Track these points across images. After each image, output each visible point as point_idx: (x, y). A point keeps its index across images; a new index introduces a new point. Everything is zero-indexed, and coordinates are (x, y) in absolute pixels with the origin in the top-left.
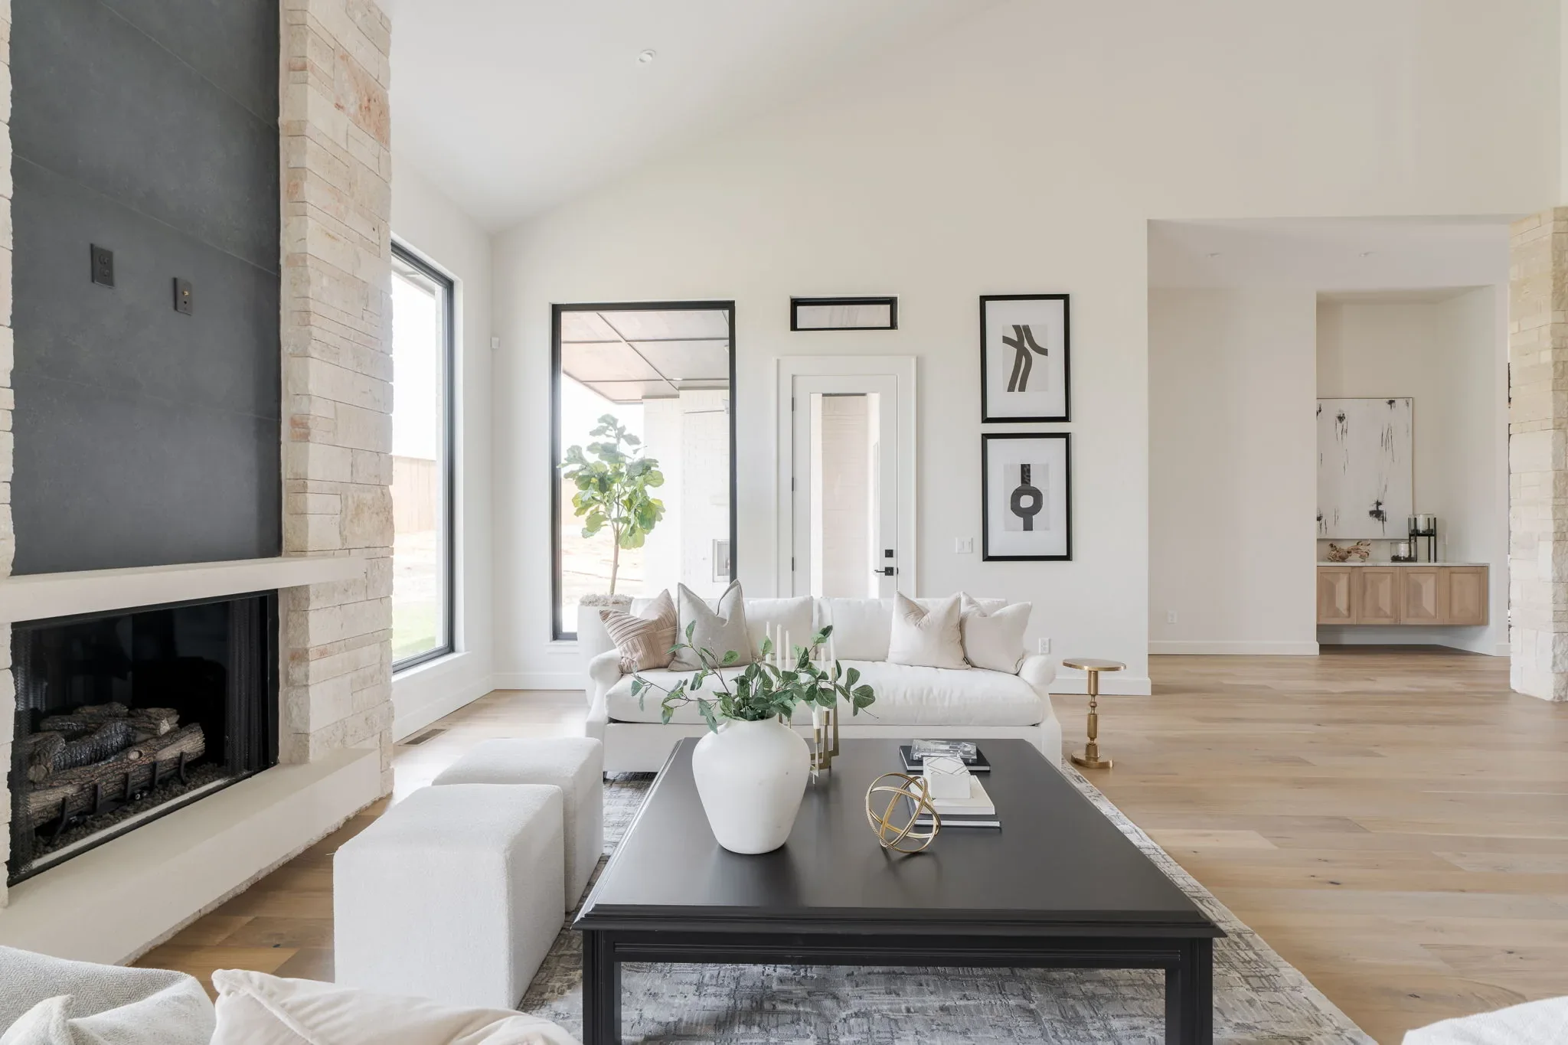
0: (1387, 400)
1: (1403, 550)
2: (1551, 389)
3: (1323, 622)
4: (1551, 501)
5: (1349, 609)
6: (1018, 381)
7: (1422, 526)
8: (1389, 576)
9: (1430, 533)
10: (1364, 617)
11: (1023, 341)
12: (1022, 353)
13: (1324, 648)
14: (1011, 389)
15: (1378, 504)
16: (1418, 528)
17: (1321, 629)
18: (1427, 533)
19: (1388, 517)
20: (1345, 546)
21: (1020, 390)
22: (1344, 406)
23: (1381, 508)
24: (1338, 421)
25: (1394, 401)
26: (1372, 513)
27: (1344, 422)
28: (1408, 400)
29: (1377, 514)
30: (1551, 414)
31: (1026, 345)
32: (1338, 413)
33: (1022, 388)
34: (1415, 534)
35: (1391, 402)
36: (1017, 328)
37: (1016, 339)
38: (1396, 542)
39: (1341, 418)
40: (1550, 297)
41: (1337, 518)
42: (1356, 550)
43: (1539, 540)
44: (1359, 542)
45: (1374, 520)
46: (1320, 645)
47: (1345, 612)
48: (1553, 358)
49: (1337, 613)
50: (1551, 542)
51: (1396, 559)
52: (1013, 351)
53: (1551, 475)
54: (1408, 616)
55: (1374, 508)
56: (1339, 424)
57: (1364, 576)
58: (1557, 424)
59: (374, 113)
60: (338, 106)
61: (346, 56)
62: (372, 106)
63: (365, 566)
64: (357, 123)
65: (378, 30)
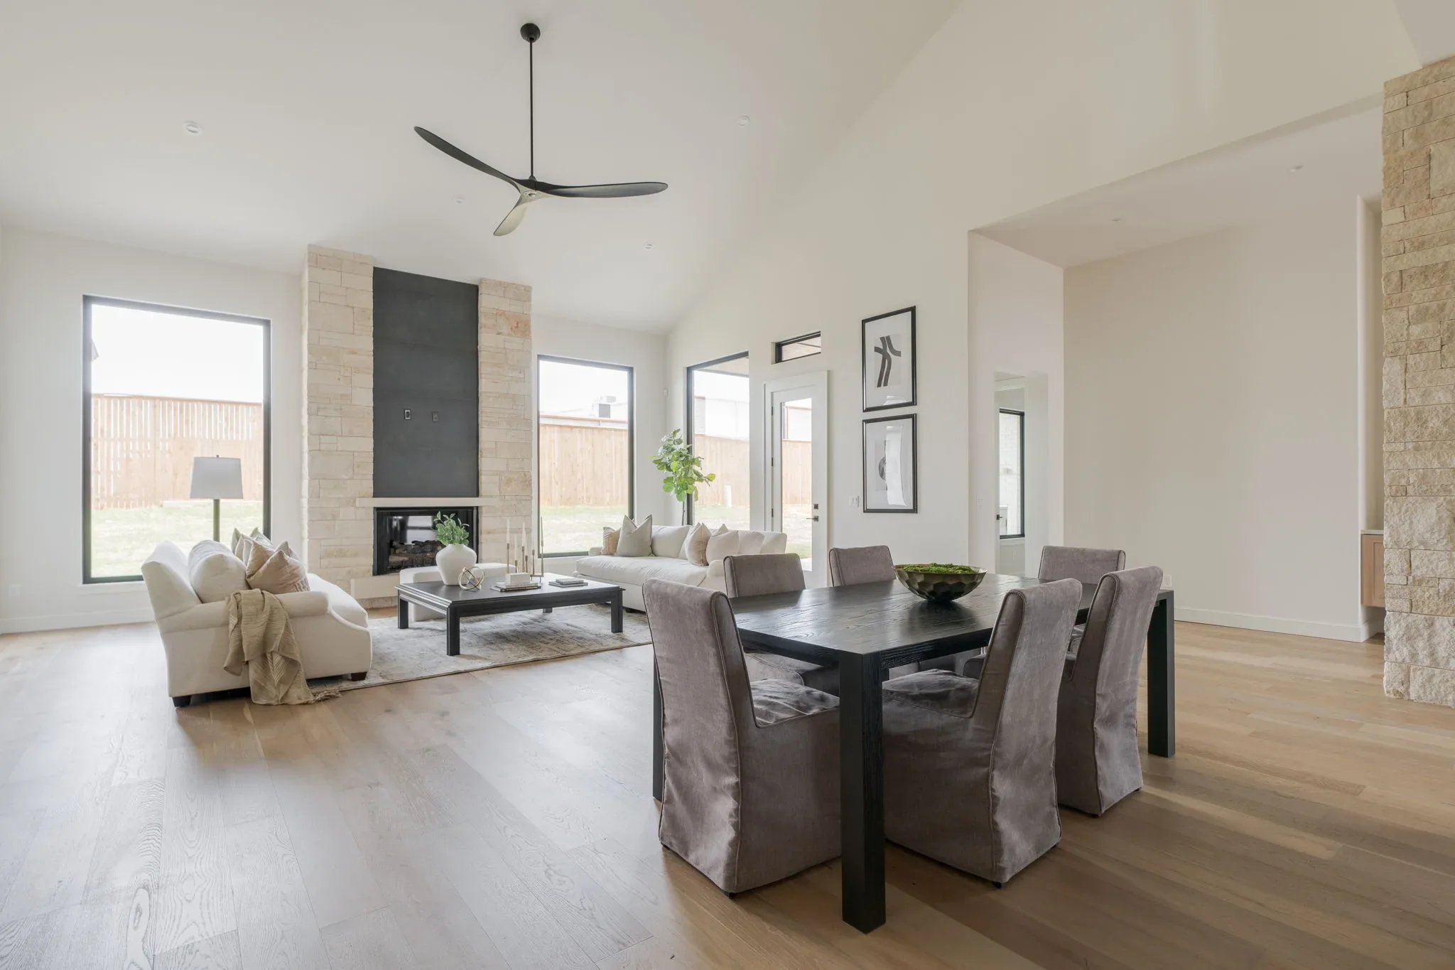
6: (883, 380)
11: (886, 348)
12: (886, 358)
14: (879, 385)
21: (884, 385)
31: (888, 351)
33: (886, 384)
36: (882, 339)
37: (881, 347)
52: (881, 356)
58: (1391, 350)
59: (521, 327)
60: (499, 334)
61: (502, 314)
62: (519, 325)
63: (514, 503)
64: (509, 335)
65: (523, 293)
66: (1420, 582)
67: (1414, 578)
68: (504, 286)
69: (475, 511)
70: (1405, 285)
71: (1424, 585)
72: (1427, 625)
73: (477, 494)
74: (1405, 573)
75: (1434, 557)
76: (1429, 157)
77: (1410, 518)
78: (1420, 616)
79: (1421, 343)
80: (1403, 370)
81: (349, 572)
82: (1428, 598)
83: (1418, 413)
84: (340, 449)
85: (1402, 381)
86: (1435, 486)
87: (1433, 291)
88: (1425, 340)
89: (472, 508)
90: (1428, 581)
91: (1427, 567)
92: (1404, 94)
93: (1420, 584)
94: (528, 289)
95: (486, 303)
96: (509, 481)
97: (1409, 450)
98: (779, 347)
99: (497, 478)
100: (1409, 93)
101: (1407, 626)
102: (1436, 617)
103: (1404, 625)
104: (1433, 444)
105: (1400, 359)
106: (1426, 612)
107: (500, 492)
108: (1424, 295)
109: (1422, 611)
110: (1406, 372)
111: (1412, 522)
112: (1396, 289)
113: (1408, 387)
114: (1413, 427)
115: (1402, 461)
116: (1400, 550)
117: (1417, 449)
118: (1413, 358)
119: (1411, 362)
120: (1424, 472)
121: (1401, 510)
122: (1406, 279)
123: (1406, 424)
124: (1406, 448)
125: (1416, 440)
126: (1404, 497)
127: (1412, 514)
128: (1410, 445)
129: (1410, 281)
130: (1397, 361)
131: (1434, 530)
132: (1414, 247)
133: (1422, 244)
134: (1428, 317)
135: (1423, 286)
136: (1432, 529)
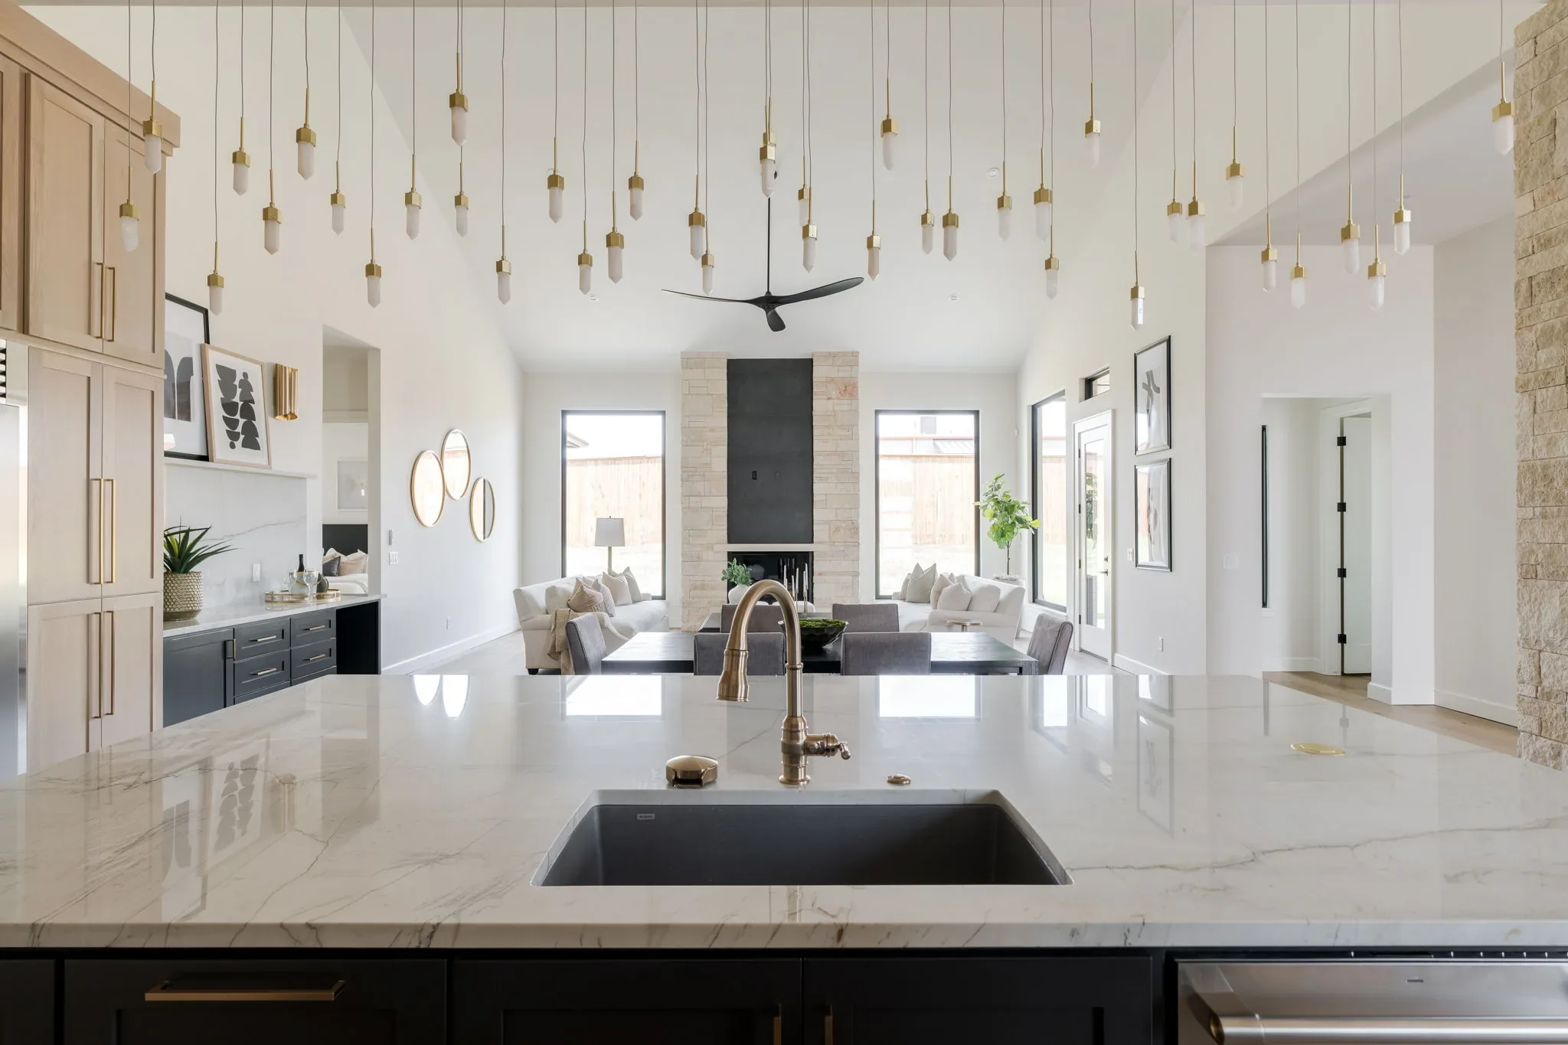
12: (1150, 394)
31: (1151, 387)
36: (1148, 374)
37: (1147, 383)
52: (1147, 392)
58: (1522, 382)
59: (849, 390)
60: (829, 399)
61: (832, 380)
62: (848, 388)
63: (842, 548)
64: (838, 399)
65: (851, 358)
66: (1548, 696)
67: (1543, 689)
68: (833, 356)
69: (810, 554)
70: (1535, 296)
71: (1552, 700)
72: (1552, 754)
73: (812, 542)
74: (1535, 682)
75: (1559, 663)
76: (1554, 122)
77: (1539, 609)
78: (1548, 741)
79: (1548, 373)
80: (1532, 411)
81: (709, 602)
82: (1556, 718)
83: (1545, 468)
84: (703, 506)
85: (1530, 425)
86: (1561, 567)
87: (1558, 303)
88: (1552, 370)
89: (808, 552)
90: (1557, 695)
91: (1554, 676)
92: (1531, 41)
93: (1549, 699)
94: (855, 355)
95: (818, 373)
96: (838, 529)
97: (1537, 517)
98: (1089, 382)
99: (826, 527)
100: (1538, 39)
101: (1534, 753)
102: (1563, 745)
103: (1531, 751)
104: (1559, 511)
105: (1529, 395)
106: (1553, 738)
107: (830, 538)
108: (1550, 309)
109: (1550, 735)
110: (1535, 412)
111: (1540, 614)
112: (1527, 302)
113: (1536, 433)
114: (1540, 487)
115: (1532, 532)
116: (1530, 650)
117: (1544, 516)
118: (1541, 394)
119: (1539, 400)
120: (1551, 548)
121: (1530, 597)
122: (1535, 289)
123: (1534, 483)
124: (1534, 515)
125: (1543, 505)
126: (1534, 580)
127: (1541, 604)
128: (1538, 510)
129: (1539, 291)
130: (1526, 397)
131: (1557, 627)
132: (1541, 245)
133: (1549, 241)
134: (1554, 339)
135: (1550, 297)
136: (1555, 625)
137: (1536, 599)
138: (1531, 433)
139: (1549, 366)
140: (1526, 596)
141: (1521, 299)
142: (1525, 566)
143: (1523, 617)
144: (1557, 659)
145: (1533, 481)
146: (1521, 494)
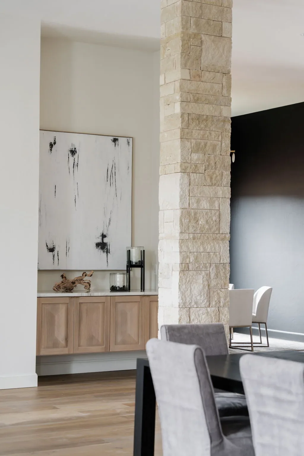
0: (112, 138)
1: (119, 281)
2: (179, 137)
3: (43, 353)
4: (177, 235)
5: (67, 339)
7: (135, 258)
8: (101, 306)
9: (141, 265)
10: (79, 346)
13: (43, 380)
15: (104, 236)
16: (131, 260)
17: (40, 360)
18: (138, 264)
19: (112, 248)
20: (73, 277)
22: (76, 141)
23: (105, 240)
24: (70, 154)
25: (117, 139)
26: (98, 245)
27: (76, 155)
28: (131, 140)
29: (102, 246)
30: (179, 160)
32: (70, 147)
34: (130, 265)
35: (115, 140)
38: (113, 272)
39: (73, 152)
40: (180, 56)
41: (68, 250)
42: (80, 280)
43: (173, 270)
44: (85, 273)
45: (99, 252)
46: (38, 376)
47: (63, 342)
48: (181, 111)
49: (55, 345)
50: (178, 273)
51: (114, 289)
53: (179, 212)
54: (116, 343)
55: (100, 240)
56: (71, 159)
57: (80, 306)
58: (183, 167)
70: (191, 124)
76: (202, 42)
77: (191, 287)
79: (197, 166)
80: (188, 184)
83: (195, 214)
85: (188, 191)
86: (201, 265)
87: (202, 132)
104: (201, 236)
108: (198, 134)
110: (190, 184)
111: (191, 289)
112: (187, 126)
113: (190, 195)
114: (193, 223)
115: (187, 247)
116: (186, 309)
117: (194, 238)
118: (193, 176)
119: (192, 178)
120: (197, 254)
121: (186, 280)
122: (190, 121)
123: (190, 221)
124: (189, 237)
125: (194, 232)
126: (188, 272)
127: (191, 283)
128: (191, 236)
129: (192, 122)
130: (186, 176)
131: (202, 294)
132: (195, 100)
133: (198, 99)
134: (199, 150)
135: (198, 128)
136: (201, 293)
137: (189, 281)
138: (188, 195)
139: (197, 163)
140: (184, 281)
141: (184, 123)
142: (183, 265)
143: (182, 292)
144: (200, 310)
145: (189, 220)
146: (182, 226)
